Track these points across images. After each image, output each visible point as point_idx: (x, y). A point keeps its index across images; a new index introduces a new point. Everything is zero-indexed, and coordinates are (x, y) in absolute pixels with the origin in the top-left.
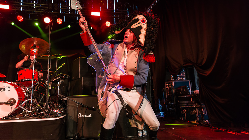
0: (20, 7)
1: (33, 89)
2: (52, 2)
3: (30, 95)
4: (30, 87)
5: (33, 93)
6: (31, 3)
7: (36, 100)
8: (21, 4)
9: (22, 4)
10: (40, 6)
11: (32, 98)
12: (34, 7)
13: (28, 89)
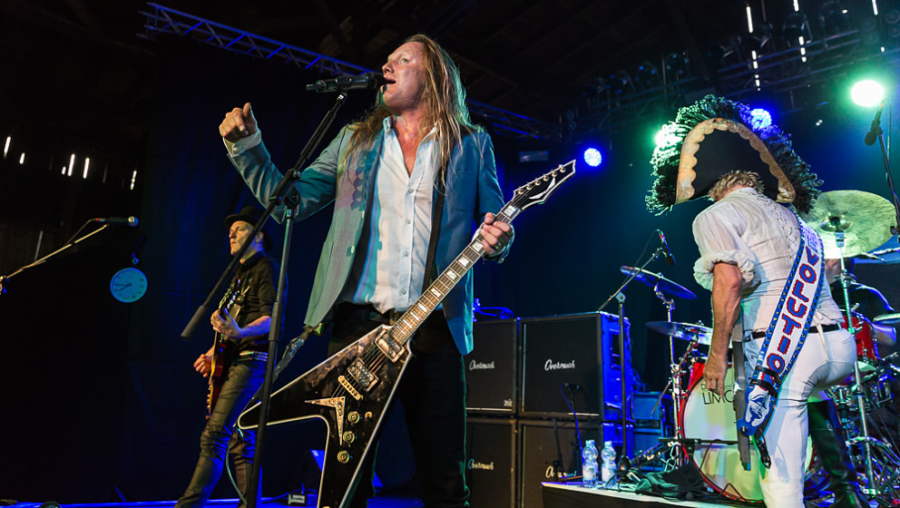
0: (751, 80)
1: (862, 394)
2: (876, 13)
3: (859, 423)
4: (850, 387)
5: (866, 411)
6: (788, 48)
7: (889, 445)
8: (752, 65)
9: (756, 65)
10: (826, 46)
11: (866, 434)
12: (804, 59)
13: (845, 398)
